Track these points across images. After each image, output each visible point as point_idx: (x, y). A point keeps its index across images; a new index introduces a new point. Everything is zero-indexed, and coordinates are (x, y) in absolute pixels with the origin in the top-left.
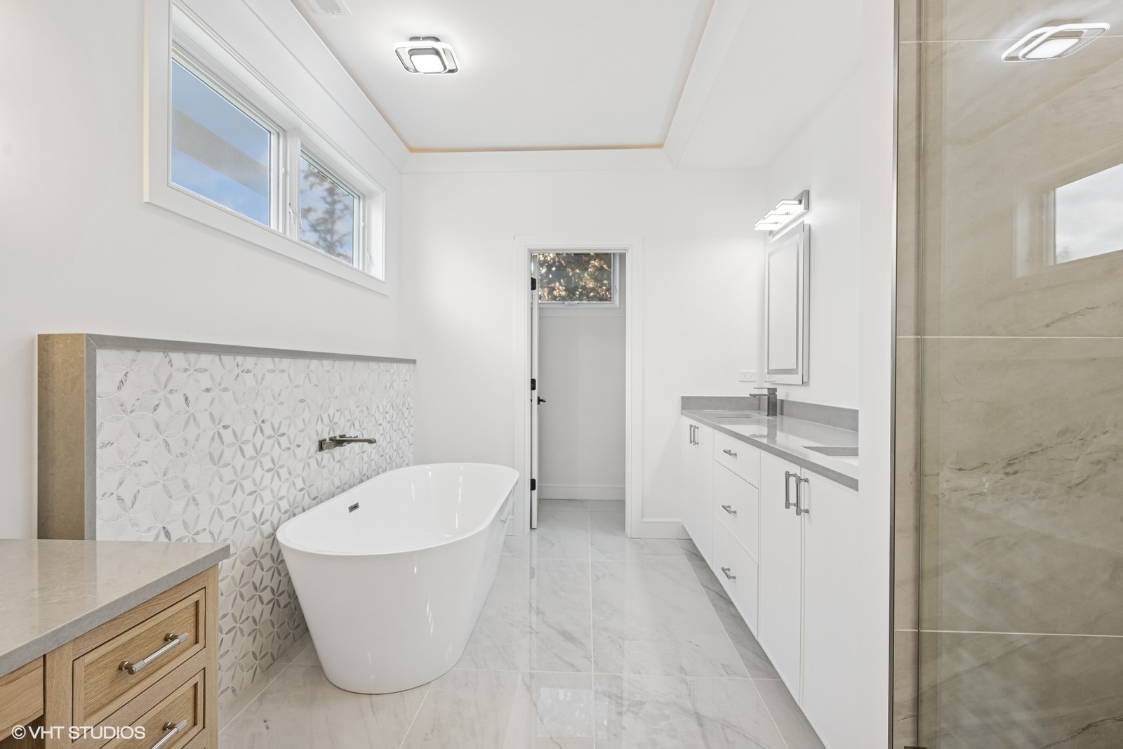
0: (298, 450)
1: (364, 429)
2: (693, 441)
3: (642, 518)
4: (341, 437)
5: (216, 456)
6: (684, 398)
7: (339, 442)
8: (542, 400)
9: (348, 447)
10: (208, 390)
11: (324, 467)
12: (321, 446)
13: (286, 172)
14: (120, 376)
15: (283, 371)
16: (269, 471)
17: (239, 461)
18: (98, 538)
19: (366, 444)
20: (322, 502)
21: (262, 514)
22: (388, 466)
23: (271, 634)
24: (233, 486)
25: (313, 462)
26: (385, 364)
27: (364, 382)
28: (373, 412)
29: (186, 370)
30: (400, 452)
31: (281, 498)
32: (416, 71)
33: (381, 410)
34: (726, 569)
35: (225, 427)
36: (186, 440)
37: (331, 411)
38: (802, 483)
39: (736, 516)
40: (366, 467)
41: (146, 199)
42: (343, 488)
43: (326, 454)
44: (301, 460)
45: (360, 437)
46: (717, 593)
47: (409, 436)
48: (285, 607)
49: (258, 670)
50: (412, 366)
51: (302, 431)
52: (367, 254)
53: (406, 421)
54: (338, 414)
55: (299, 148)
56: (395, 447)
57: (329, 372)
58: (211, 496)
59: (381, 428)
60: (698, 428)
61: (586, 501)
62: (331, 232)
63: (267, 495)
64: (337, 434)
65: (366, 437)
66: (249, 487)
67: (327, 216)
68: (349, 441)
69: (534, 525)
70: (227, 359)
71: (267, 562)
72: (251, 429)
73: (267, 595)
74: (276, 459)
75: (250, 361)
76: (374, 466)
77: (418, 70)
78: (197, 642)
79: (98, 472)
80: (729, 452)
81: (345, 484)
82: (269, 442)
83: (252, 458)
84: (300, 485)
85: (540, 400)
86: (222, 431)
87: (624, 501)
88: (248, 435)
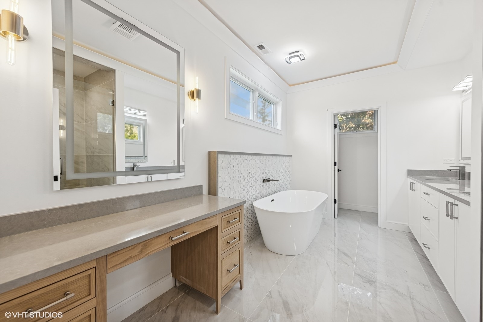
0: (257, 182)
1: (275, 177)
2: (412, 189)
3: (386, 220)
4: (269, 179)
5: (239, 181)
6: (408, 170)
7: (268, 180)
8: (340, 170)
9: (271, 182)
10: (238, 164)
11: (264, 187)
12: (264, 181)
13: (254, 102)
14: (222, 161)
15: (254, 159)
16: (251, 187)
17: (244, 183)
18: (219, 196)
19: (276, 181)
20: (264, 197)
21: (249, 198)
22: (283, 190)
23: (251, 232)
24: (243, 190)
25: (261, 185)
26: (282, 157)
27: (275, 163)
28: (278, 172)
29: (234, 159)
30: (286, 185)
31: (254, 195)
32: (291, 63)
33: (280, 172)
34: (425, 244)
35: (241, 174)
36: (233, 176)
37: (266, 171)
38: (454, 206)
39: (430, 222)
40: (276, 189)
41: (226, 118)
42: (269, 194)
43: (265, 184)
44: (258, 185)
45: (274, 179)
46: (422, 256)
47: (289, 181)
48: (255, 225)
49: (248, 240)
50: (290, 157)
51: (259, 176)
52: (276, 122)
53: (288, 176)
54: (268, 172)
55: (258, 94)
56: (285, 184)
57: (265, 159)
58: (238, 191)
59: (280, 177)
60: (414, 183)
61: (360, 211)
62: (264, 113)
63: (250, 193)
64: (268, 178)
65: (276, 179)
66: (246, 191)
67: (263, 107)
68: (271, 180)
69: (336, 217)
70: (242, 156)
71: (250, 212)
72: (247, 175)
73: (250, 221)
74: (252, 184)
75: (246, 157)
76: (278, 189)
77: (292, 62)
78: (240, 221)
79: (219, 182)
80: (427, 194)
81: (270, 193)
82: (251, 179)
83: (247, 183)
84: (258, 192)
85: (339, 170)
86: (241, 175)
87: (377, 213)
88: (246, 177)
